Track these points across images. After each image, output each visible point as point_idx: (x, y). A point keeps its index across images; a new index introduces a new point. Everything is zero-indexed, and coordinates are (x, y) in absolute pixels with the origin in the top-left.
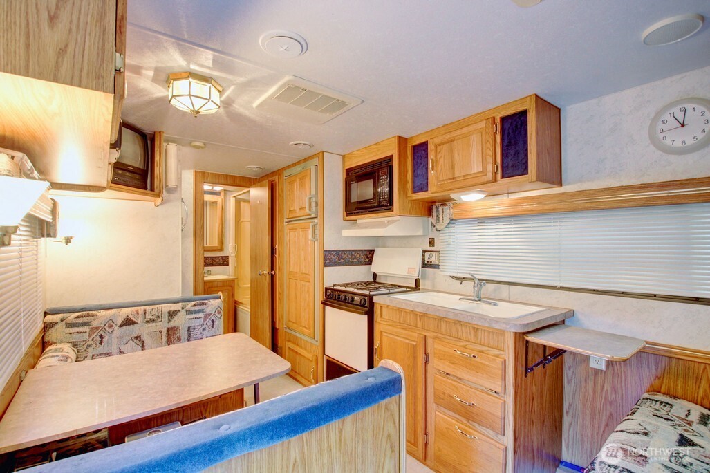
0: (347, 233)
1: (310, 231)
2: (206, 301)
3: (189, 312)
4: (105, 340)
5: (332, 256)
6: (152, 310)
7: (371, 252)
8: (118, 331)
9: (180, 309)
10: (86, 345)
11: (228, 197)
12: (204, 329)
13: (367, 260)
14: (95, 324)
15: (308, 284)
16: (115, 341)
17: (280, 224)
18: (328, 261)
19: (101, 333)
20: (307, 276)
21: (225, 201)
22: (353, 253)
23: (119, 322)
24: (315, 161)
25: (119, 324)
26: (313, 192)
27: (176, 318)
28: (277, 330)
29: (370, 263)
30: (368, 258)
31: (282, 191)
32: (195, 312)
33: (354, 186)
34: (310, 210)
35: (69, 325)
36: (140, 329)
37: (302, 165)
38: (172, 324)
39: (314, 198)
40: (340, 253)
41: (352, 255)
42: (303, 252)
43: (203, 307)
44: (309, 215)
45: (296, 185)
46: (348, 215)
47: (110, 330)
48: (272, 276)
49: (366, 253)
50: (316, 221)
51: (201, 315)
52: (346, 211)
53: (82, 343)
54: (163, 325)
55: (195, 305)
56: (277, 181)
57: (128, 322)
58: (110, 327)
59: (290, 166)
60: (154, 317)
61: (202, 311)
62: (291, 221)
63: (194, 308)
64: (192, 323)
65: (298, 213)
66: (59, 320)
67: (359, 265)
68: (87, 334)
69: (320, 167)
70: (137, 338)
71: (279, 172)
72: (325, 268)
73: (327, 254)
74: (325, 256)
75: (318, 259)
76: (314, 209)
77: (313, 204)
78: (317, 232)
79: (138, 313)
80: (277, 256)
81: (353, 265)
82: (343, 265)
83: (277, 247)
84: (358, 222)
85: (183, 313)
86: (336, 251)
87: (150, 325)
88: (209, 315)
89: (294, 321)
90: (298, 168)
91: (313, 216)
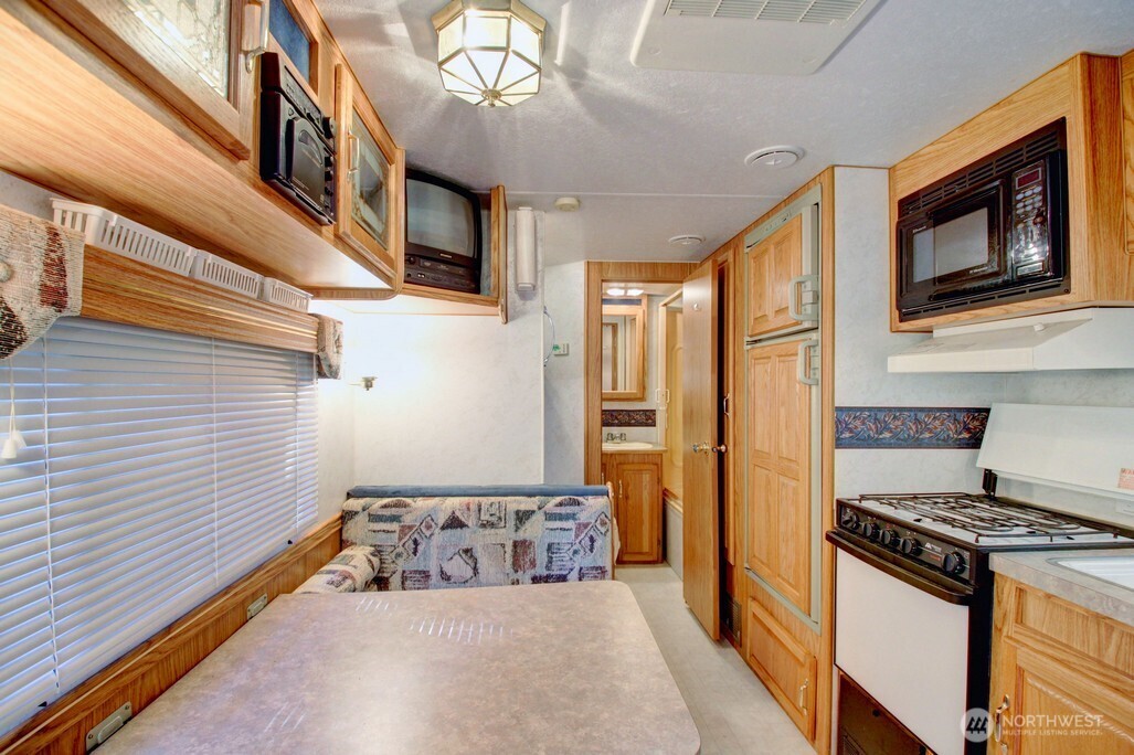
0: (901, 363)
1: (800, 360)
2: (581, 499)
3: (550, 517)
4: (420, 548)
5: (858, 423)
6: (491, 505)
7: (982, 415)
8: (439, 537)
9: (535, 508)
10: (394, 553)
11: (655, 307)
12: (575, 552)
13: (966, 435)
14: (408, 520)
15: (793, 483)
16: (434, 552)
17: (737, 346)
18: (847, 435)
19: (416, 536)
20: (793, 465)
21: (649, 314)
22: (922, 416)
23: (441, 522)
24: (814, 195)
25: (440, 525)
26: (807, 268)
27: (528, 524)
28: (731, 567)
29: (975, 442)
30: (968, 430)
31: (741, 281)
32: (561, 517)
33: (924, 240)
34: (798, 312)
35: (374, 518)
36: (470, 537)
37: (783, 213)
38: (521, 535)
39: (809, 284)
40: (881, 416)
41: (917, 421)
42: (782, 410)
43: (574, 509)
44: (797, 324)
45: (769, 260)
46: (903, 318)
47: (428, 533)
48: (721, 458)
49: (961, 417)
50: (814, 336)
51: (570, 524)
52: (899, 308)
53: (390, 550)
54: (507, 535)
55: (560, 504)
56: (731, 260)
57: (454, 523)
58: (429, 527)
59: (757, 223)
60: (494, 519)
61: (572, 516)
62: (760, 340)
63: (558, 510)
64: (555, 538)
65: (774, 322)
66: (360, 509)
67: (938, 447)
68: (396, 535)
69: (825, 207)
70: (467, 551)
71: (733, 243)
72: (838, 452)
73: (844, 416)
74: (838, 422)
75: (819, 429)
76: (809, 309)
77: (808, 297)
78: (816, 362)
79: (468, 509)
80: (730, 414)
81: (919, 446)
82: (890, 446)
83: (730, 396)
84: (936, 333)
85: (539, 516)
86: (870, 409)
87: (488, 531)
88: (586, 526)
89: (765, 561)
90: (776, 221)
91: (807, 325)
